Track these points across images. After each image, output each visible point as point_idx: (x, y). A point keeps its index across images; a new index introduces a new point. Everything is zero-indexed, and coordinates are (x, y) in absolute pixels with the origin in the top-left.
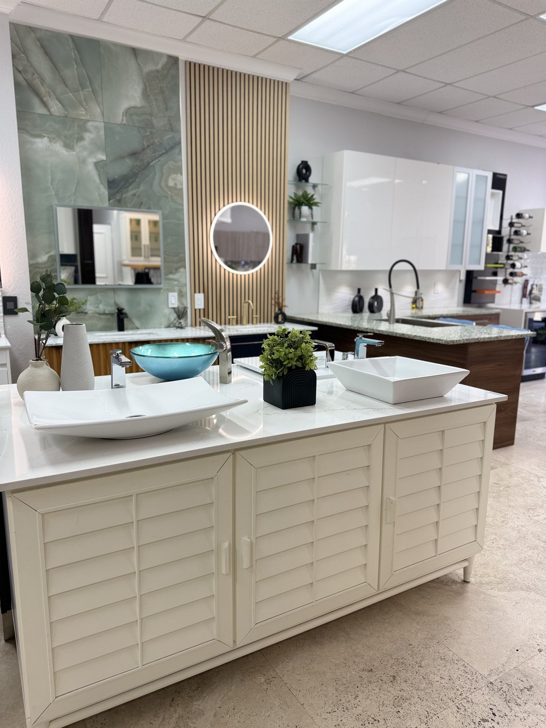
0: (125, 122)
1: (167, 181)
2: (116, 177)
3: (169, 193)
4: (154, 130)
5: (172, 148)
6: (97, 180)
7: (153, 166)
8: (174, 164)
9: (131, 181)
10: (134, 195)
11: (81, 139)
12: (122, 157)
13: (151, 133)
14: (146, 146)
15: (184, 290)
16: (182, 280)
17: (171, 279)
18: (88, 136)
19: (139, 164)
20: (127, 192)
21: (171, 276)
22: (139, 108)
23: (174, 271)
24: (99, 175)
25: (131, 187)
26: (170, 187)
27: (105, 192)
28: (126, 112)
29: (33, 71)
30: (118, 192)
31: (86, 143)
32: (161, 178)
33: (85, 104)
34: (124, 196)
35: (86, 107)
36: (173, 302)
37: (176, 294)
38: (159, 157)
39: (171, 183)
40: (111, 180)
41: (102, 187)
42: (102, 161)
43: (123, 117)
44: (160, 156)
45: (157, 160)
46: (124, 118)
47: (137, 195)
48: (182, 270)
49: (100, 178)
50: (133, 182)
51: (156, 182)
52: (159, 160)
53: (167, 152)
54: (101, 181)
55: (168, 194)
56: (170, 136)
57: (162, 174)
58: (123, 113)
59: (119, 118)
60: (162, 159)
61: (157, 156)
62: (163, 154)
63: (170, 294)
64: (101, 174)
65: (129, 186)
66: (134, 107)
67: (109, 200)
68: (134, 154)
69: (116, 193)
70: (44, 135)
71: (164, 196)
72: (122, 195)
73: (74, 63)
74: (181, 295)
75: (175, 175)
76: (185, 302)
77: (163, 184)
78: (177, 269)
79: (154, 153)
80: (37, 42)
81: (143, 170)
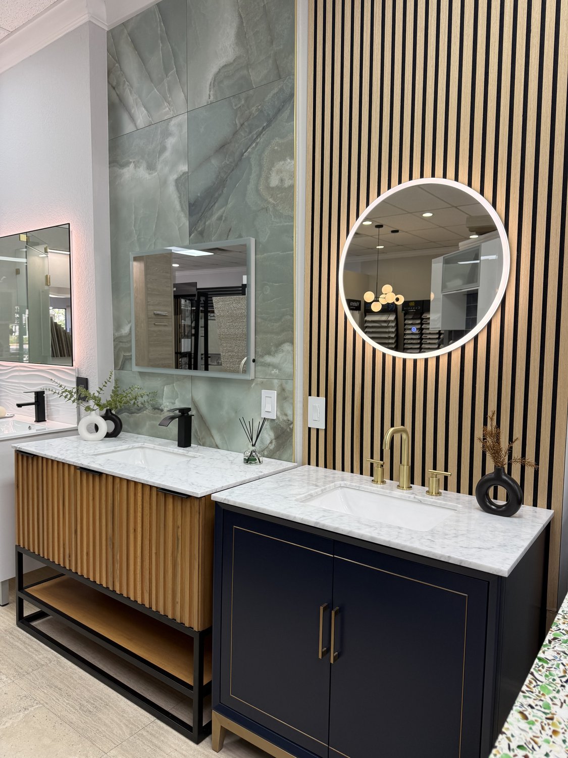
0: (212, 97)
1: (267, 178)
2: (199, 195)
3: (271, 200)
4: (251, 92)
5: (279, 111)
6: (178, 207)
7: (248, 158)
8: (280, 141)
9: (216, 195)
10: (220, 218)
11: (163, 149)
12: (207, 159)
13: (247, 99)
14: (239, 125)
15: (288, 387)
16: (287, 367)
17: (269, 365)
18: (171, 142)
19: (228, 163)
20: (212, 215)
21: (268, 359)
22: (231, 64)
23: (273, 349)
24: (180, 197)
25: (216, 205)
26: (273, 188)
27: (185, 222)
28: (215, 81)
29: (124, 79)
30: (200, 219)
31: (167, 154)
32: (259, 176)
33: (168, 96)
34: (207, 223)
35: (170, 99)
36: (268, 408)
37: (274, 394)
38: (257, 138)
39: (274, 182)
40: (192, 202)
41: (182, 215)
42: (184, 173)
43: (210, 91)
44: (259, 135)
45: (254, 145)
46: (212, 92)
47: (223, 218)
48: (287, 347)
49: (180, 202)
50: (220, 195)
51: (251, 186)
52: (257, 144)
53: (270, 123)
54: (182, 207)
55: (269, 203)
56: (276, 90)
57: (260, 166)
58: (210, 85)
59: (206, 95)
60: (261, 140)
61: (255, 136)
62: (264, 129)
63: (264, 392)
64: (182, 195)
65: (215, 204)
66: (225, 66)
67: (190, 235)
68: (222, 148)
69: (198, 222)
70: (131, 160)
71: (263, 209)
72: (205, 223)
73: (160, 42)
74: (284, 397)
75: (281, 163)
76: (289, 412)
77: (261, 187)
78: (279, 345)
79: (250, 133)
80: (129, 38)
81: (233, 170)
